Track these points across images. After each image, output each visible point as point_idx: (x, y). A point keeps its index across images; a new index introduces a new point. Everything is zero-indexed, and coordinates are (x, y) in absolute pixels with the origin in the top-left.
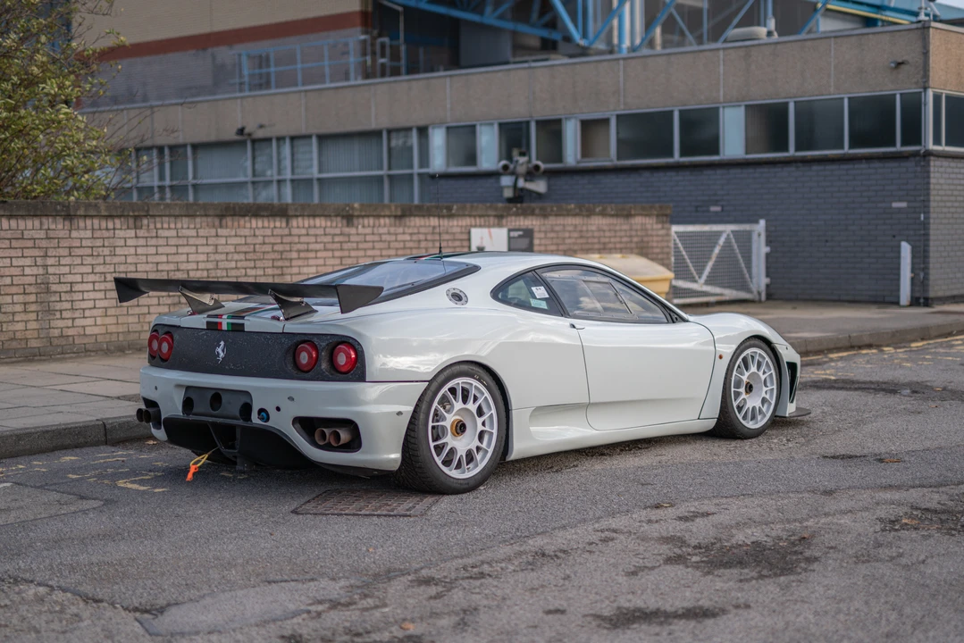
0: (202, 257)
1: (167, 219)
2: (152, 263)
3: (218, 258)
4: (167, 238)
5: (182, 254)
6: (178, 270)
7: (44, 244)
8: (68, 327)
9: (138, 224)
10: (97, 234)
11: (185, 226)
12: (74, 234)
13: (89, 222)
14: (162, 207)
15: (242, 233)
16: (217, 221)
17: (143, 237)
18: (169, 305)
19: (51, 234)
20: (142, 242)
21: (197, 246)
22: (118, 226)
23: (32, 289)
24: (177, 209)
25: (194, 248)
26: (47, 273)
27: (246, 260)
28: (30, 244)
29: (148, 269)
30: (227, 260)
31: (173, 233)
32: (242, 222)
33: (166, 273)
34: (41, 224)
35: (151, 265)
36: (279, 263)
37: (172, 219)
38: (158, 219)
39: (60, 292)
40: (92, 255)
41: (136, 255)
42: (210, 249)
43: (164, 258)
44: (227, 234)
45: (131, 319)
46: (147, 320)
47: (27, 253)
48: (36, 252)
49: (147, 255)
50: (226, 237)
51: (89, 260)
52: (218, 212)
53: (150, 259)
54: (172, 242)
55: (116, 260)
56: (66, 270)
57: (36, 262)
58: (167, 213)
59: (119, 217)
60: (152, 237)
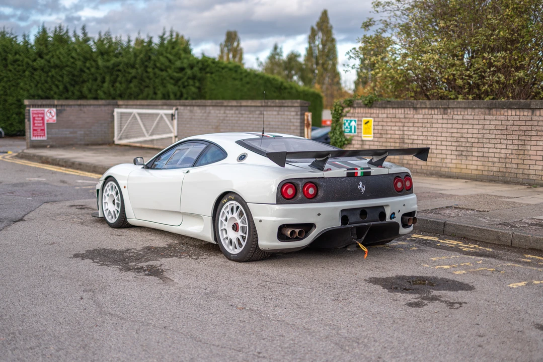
0: (476, 131)
1: (460, 109)
2: (449, 132)
3: (484, 132)
4: (458, 119)
5: (465, 128)
6: (462, 137)
7: (403, 120)
8: (410, 160)
9: (446, 112)
10: (425, 117)
11: (469, 114)
12: (416, 116)
13: (423, 111)
14: (456, 103)
15: (499, 119)
16: (487, 111)
17: (446, 119)
18: (456, 155)
19: (407, 116)
20: (445, 121)
21: (473, 124)
22: (436, 113)
23: (398, 141)
24: (463, 104)
25: (472, 125)
26: (404, 134)
27: (501, 134)
28: (398, 120)
29: (447, 135)
30: (490, 134)
31: (461, 117)
32: (502, 112)
33: (456, 138)
34: (404, 111)
35: (449, 134)
36: (523, 138)
37: (463, 110)
38: (455, 110)
39: (408, 143)
40: (422, 127)
41: (442, 128)
42: (480, 127)
43: (455, 130)
44: (490, 119)
45: (438, 160)
46: (445, 162)
47: (397, 124)
48: (400, 124)
49: (447, 128)
50: (490, 120)
51: (421, 129)
52: (486, 106)
53: (449, 130)
54: (460, 122)
55: (433, 130)
56: (411, 133)
57: (400, 128)
58: (458, 107)
59: (437, 108)
60: (450, 119)
